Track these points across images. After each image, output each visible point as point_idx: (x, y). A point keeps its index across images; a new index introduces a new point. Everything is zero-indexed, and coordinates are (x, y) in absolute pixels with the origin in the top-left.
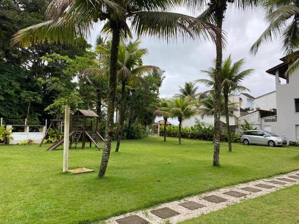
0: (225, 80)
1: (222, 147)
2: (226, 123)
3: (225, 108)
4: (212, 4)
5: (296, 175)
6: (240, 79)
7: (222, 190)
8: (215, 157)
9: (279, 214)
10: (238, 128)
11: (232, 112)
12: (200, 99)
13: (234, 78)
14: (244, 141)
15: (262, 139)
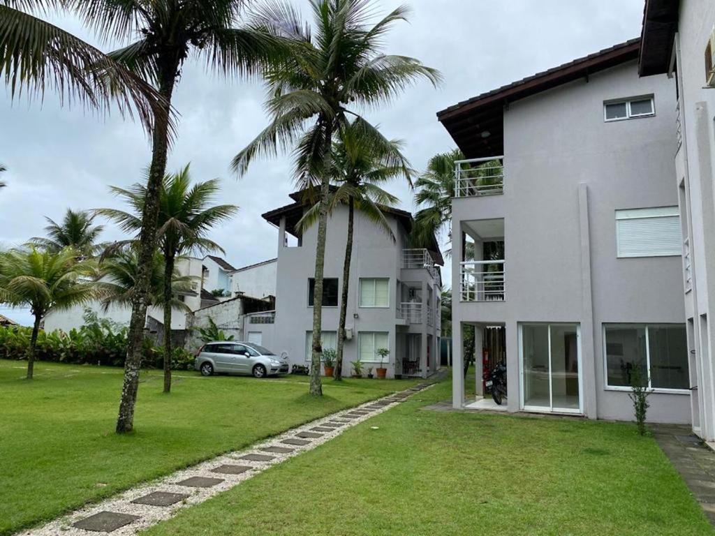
0: (169, 221)
1: (149, 382)
2: (162, 321)
3: (164, 288)
4: (153, 33)
5: (296, 438)
6: (206, 223)
7: (130, 495)
8: (123, 409)
9: (250, 528)
10: (191, 335)
11: (182, 298)
12: (102, 260)
13: (191, 218)
14: (202, 367)
15: (242, 361)
